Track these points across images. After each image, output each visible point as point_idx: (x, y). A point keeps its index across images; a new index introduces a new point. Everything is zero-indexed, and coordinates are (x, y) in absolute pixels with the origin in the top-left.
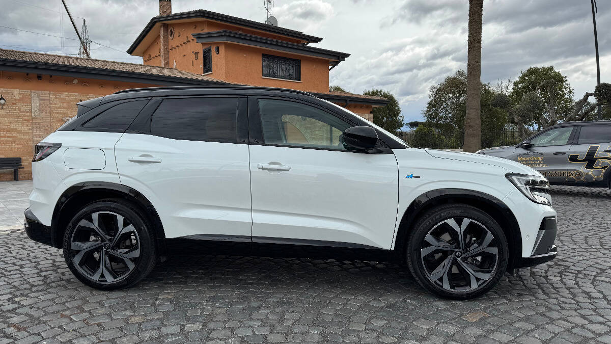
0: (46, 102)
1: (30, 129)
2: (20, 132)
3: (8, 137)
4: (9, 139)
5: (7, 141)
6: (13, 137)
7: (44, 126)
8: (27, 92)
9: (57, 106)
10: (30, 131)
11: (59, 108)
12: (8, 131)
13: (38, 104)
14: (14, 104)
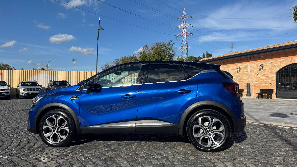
0: (252, 67)
1: (247, 78)
2: (244, 79)
6: (243, 81)
7: (251, 77)
9: (255, 68)
10: (247, 79)
11: (256, 69)
12: (241, 79)
13: (249, 68)
14: (243, 69)
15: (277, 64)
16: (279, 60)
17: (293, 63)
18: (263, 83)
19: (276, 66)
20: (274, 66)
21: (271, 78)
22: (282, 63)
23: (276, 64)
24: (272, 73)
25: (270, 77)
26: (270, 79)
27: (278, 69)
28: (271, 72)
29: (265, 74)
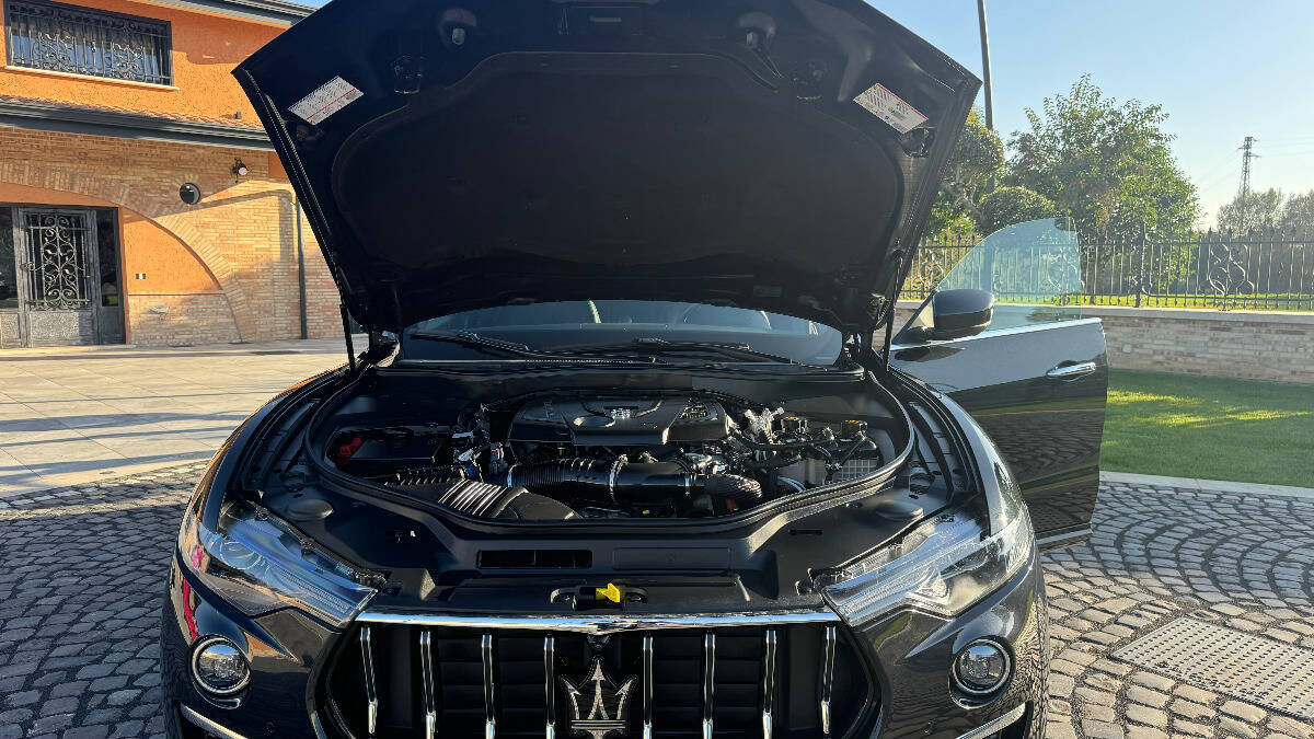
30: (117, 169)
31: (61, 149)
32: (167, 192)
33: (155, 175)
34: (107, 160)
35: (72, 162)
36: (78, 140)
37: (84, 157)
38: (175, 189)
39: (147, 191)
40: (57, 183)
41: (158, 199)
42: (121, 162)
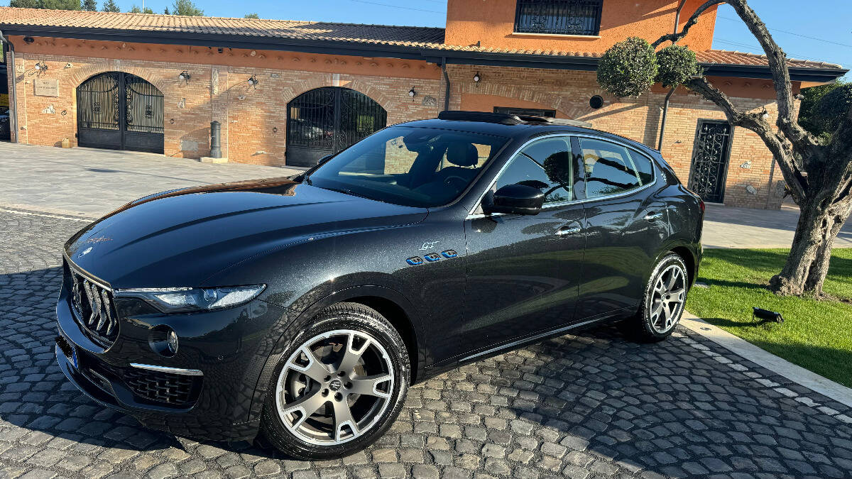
0: (224, 79)
1: (209, 107)
2: (201, 110)
3: (193, 114)
4: (193, 116)
5: (191, 118)
6: (197, 114)
7: (221, 104)
8: (209, 67)
9: (234, 82)
10: (210, 110)
11: (236, 84)
12: (192, 109)
13: (217, 80)
14: (198, 80)
15: (292, 80)
16: (297, 73)
17: (328, 85)
18: (253, 125)
19: (289, 85)
20: (284, 85)
21: (275, 115)
22: (303, 81)
23: (290, 82)
24: (278, 102)
25: (274, 113)
26: (274, 117)
27: (294, 96)
28: (276, 100)
29: (262, 103)
30: (557, 88)
31: (532, 77)
32: (582, 101)
33: (577, 91)
34: (553, 83)
35: (535, 84)
36: (541, 73)
37: (541, 82)
38: (586, 98)
39: (572, 100)
40: (526, 96)
41: (576, 105)
42: (561, 84)
